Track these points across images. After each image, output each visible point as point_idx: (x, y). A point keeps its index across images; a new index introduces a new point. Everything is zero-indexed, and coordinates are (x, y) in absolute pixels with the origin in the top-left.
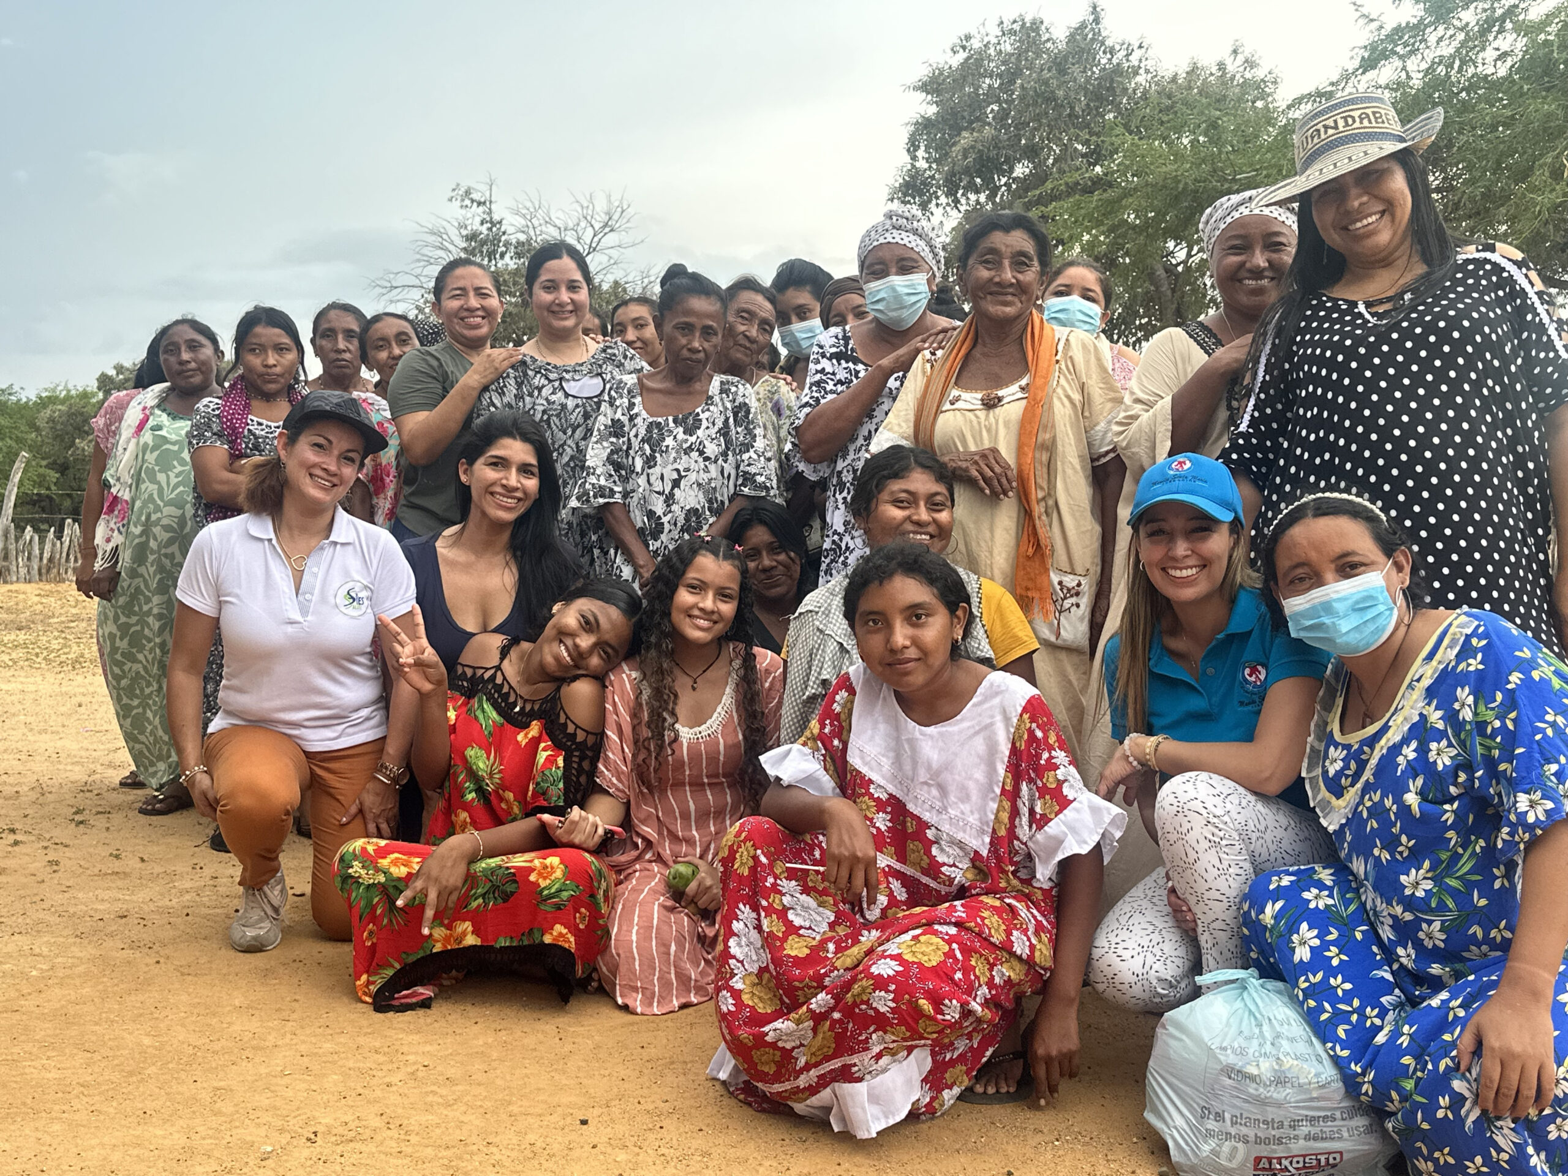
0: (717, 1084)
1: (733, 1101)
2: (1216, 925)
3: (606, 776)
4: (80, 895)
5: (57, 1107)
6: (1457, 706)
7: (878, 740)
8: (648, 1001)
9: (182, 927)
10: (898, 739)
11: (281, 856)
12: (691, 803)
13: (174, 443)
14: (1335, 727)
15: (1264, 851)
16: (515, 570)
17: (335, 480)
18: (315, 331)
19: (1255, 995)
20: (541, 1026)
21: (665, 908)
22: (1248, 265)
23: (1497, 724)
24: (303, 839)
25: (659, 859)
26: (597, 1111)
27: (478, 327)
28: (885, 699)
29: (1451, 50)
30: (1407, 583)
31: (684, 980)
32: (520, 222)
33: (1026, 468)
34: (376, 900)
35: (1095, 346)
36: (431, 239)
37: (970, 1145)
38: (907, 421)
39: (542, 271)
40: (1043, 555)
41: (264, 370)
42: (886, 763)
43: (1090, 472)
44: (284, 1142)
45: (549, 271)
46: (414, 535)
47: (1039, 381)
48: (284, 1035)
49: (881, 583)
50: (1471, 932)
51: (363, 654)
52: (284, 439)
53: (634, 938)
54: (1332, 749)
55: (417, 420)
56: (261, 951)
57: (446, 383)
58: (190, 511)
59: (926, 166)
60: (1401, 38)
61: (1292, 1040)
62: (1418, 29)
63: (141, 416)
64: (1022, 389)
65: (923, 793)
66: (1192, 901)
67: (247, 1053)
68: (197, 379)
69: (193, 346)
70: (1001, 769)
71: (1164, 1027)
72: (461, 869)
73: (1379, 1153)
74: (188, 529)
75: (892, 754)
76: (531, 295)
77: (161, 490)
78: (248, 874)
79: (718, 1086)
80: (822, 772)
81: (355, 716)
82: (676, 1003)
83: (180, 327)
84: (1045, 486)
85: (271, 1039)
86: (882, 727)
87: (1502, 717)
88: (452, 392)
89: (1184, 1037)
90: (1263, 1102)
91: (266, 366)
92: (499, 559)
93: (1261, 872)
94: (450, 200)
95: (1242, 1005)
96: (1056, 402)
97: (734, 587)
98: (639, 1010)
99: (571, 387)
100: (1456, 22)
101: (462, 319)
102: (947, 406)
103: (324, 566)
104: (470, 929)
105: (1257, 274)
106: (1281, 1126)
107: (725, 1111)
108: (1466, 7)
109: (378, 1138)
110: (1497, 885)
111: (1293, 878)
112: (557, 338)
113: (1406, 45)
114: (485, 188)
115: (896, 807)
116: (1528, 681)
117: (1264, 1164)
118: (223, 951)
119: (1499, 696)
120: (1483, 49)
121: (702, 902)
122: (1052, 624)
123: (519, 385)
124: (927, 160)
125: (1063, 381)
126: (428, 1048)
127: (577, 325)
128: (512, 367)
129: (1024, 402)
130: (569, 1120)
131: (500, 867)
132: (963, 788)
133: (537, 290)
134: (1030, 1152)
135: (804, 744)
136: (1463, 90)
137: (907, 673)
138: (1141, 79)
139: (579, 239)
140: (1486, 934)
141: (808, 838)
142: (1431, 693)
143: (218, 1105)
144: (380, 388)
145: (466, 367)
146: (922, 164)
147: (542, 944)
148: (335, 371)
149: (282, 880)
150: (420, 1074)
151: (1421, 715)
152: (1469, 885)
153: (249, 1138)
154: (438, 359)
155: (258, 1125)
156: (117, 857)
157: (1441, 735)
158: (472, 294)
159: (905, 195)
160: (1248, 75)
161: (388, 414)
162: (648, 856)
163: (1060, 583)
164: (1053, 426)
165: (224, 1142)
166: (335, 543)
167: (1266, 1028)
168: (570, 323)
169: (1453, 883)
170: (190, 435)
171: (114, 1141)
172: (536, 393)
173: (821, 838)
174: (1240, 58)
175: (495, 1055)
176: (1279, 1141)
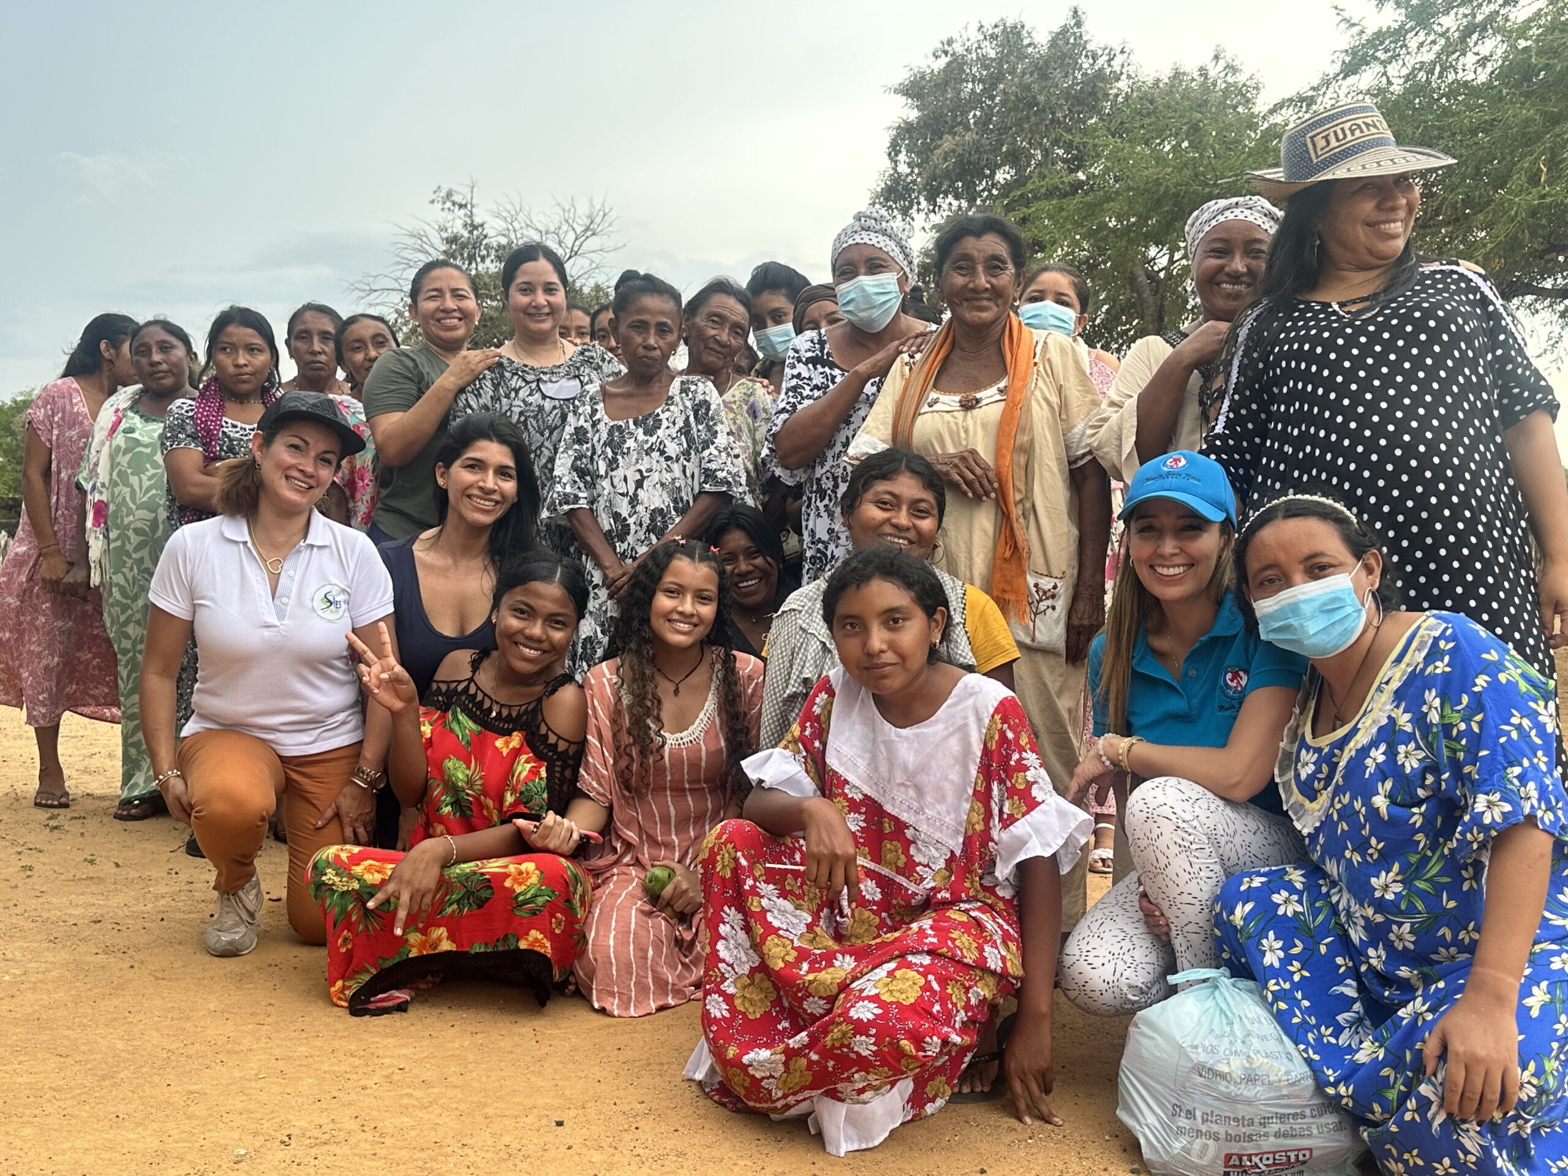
0: (693, 1084)
1: (709, 1102)
2: (1190, 928)
3: (587, 780)
4: (54, 900)
5: (28, 1112)
6: (1425, 709)
7: (855, 740)
8: (625, 1004)
9: (157, 932)
10: (874, 740)
11: (256, 862)
12: (672, 808)
13: (146, 446)
14: (1308, 730)
15: (1233, 855)
16: (492, 574)
17: (312, 482)
18: (289, 332)
19: (1226, 994)
20: (517, 1029)
21: (643, 912)
22: (1227, 269)
23: (1463, 726)
24: (279, 844)
25: (637, 863)
26: (572, 1113)
27: (454, 328)
28: (863, 701)
29: (1432, 56)
30: (1377, 585)
31: (662, 985)
32: (501, 225)
33: (1004, 470)
34: (351, 906)
35: (1073, 348)
36: (411, 241)
37: (943, 1145)
38: (884, 424)
39: (518, 273)
40: (1020, 558)
41: (237, 371)
42: (862, 764)
43: (1067, 474)
44: (257, 1144)
45: (525, 273)
46: (391, 539)
47: (1018, 384)
48: (259, 1039)
49: (858, 586)
50: (1440, 933)
51: (340, 658)
52: (259, 441)
53: (612, 943)
54: (1304, 752)
55: (392, 421)
56: (236, 955)
57: (421, 385)
58: (163, 514)
59: (908, 171)
60: (1382, 43)
61: (1263, 1038)
62: (1399, 34)
63: (114, 419)
64: (1001, 391)
65: (900, 795)
66: (1165, 905)
67: (221, 1057)
68: (168, 381)
69: (165, 347)
70: (974, 771)
71: (1136, 1026)
72: (435, 872)
73: (1348, 1149)
74: (159, 533)
75: (867, 756)
76: (507, 297)
77: (133, 493)
78: (223, 880)
79: (694, 1088)
80: (803, 774)
81: (331, 720)
82: (653, 1006)
83: (152, 329)
84: (1022, 488)
85: (246, 1042)
86: (858, 727)
87: (1467, 720)
88: (428, 393)
89: (1155, 1036)
90: (1232, 1100)
91: (237, 366)
92: (478, 563)
93: (1232, 875)
94: (432, 202)
95: (1213, 1004)
96: (1034, 404)
97: (712, 588)
98: (616, 1013)
99: (548, 389)
100: (1436, 28)
101: (439, 320)
102: (926, 408)
103: (300, 571)
104: (445, 934)
105: (1235, 278)
106: (1251, 1123)
107: (701, 1112)
108: (1447, 12)
109: (353, 1141)
110: (1466, 887)
111: (1264, 879)
112: (535, 341)
113: (1386, 51)
114: (466, 191)
115: (872, 809)
116: (1494, 684)
117: (1235, 1161)
118: (198, 956)
119: (1465, 699)
120: (1464, 54)
121: (679, 905)
122: (1027, 627)
123: (496, 387)
124: (909, 165)
125: (1040, 383)
126: (404, 1051)
127: (554, 328)
128: (489, 369)
129: (1003, 404)
130: (544, 1121)
131: (475, 873)
132: (939, 789)
133: (513, 291)
134: (1004, 1151)
135: (786, 747)
136: (1443, 96)
137: (884, 677)
138: (1123, 84)
139: (560, 243)
140: (1455, 935)
141: (788, 841)
142: (1399, 696)
143: (191, 1109)
144: (356, 390)
145: (443, 368)
146: (903, 169)
147: (518, 949)
148: (310, 373)
149: (258, 884)
150: (395, 1077)
151: (1389, 717)
152: (1439, 888)
153: (222, 1141)
154: (413, 360)
155: (233, 1128)
156: (92, 862)
157: (1409, 738)
158: (448, 295)
159: (887, 200)
160: (1230, 79)
161: (363, 417)
162: (627, 859)
163: (1036, 585)
164: (1031, 429)
165: (198, 1145)
166: (312, 546)
167: (1236, 1026)
168: (547, 325)
169: (1421, 885)
170: (163, 437)
171: (86, 1145)
172: (513, 395)
173: (802, 842)
174: (1222, 64)
175: (471, 1057)
176: (1250, 1138)
